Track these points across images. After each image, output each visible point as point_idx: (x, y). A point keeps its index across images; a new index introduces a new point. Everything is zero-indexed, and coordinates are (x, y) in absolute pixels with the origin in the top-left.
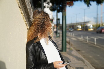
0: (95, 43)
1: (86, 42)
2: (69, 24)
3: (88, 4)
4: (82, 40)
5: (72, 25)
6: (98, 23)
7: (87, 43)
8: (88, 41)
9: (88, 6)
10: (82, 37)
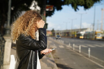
0: (80, 51)
1: (72, 49)
2: (64, 31)
3: (76, 9)
4: (69, 48)
5: (67, 31)
6: (94, 30)
7: (73, 51)
8: (74, 49)
9: (76, 10)
10: (70, 45)
